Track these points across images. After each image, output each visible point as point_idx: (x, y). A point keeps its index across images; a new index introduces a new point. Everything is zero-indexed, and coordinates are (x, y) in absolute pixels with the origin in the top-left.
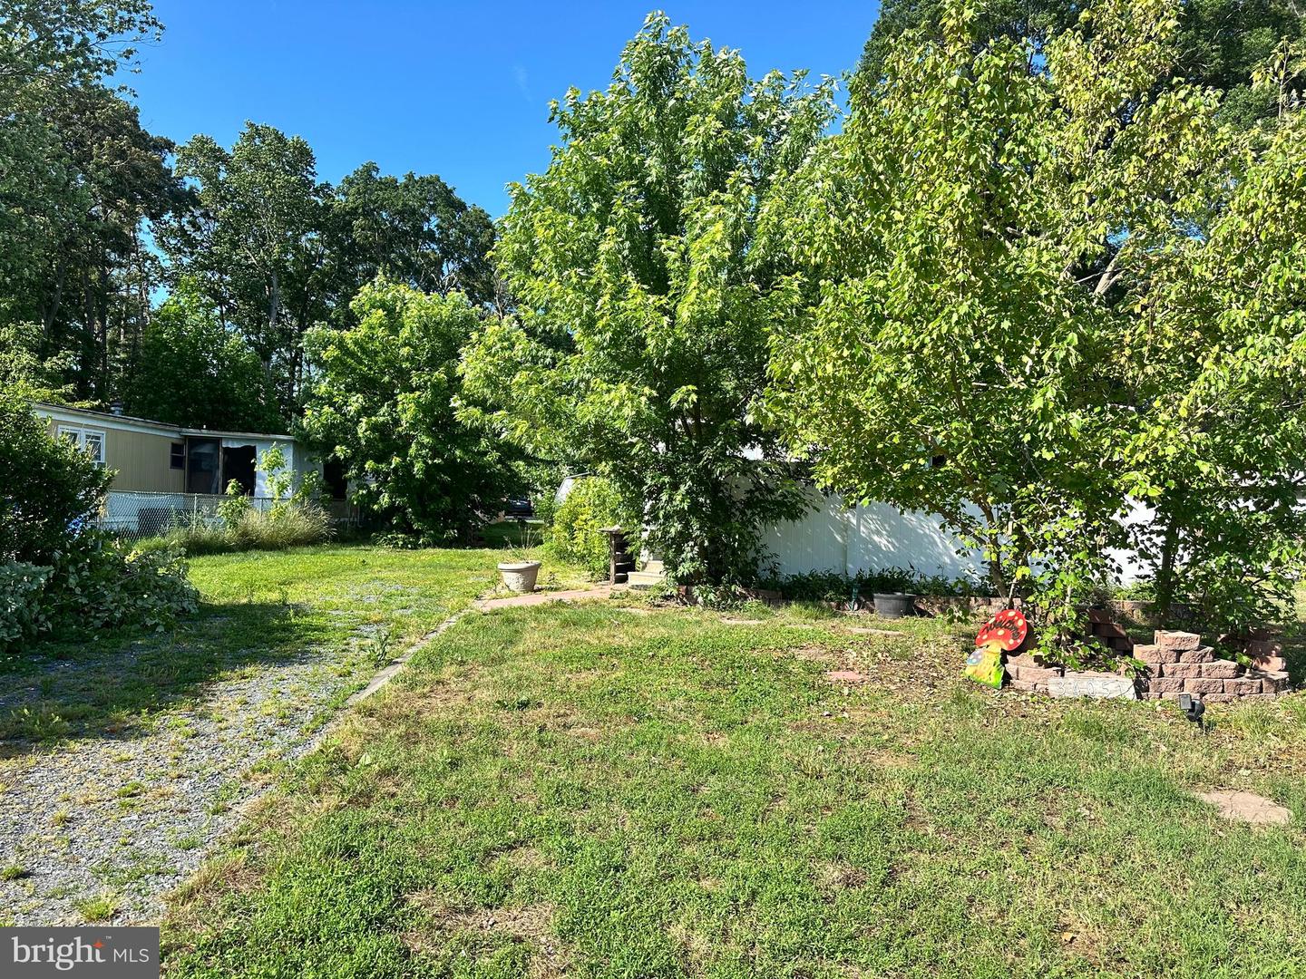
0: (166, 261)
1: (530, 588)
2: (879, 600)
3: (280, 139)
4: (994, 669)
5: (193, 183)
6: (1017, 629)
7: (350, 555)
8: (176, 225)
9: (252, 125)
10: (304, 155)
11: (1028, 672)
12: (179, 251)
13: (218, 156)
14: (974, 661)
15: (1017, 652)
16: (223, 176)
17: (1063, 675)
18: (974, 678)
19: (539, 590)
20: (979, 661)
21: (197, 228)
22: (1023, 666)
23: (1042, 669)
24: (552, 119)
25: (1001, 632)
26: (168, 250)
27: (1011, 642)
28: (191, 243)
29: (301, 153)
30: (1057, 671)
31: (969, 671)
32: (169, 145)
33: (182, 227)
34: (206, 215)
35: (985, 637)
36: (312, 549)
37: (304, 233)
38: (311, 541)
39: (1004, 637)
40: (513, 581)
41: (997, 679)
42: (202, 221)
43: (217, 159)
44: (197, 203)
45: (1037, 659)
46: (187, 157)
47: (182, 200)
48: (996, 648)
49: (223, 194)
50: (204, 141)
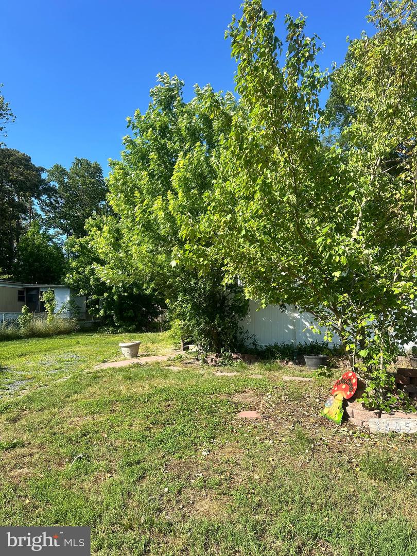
0: (44, 216)
1: (135, 355)
2: (307, 359)
3: (89, 164)
4: (338, 411)
5: (55, 184)
6: (352, 385)
8: (48, 201)
9: (77, 159)
10: (98, 170)
11: (358, 413)
12: (49, 211)
13: (63, 172)
14: (329, 404)
15: (352, 399)
16: (66, 180)
17: (380, 417)
18: (328, 415)
19: (139, 356)
20: (331, 404)
21: (58, 203)
22: (356, 408)
23: (367, 412)
24: (128, 126)
25: (344, 386)
26: (45, 212)
27: (348, 393)
28: (55, 208)
29: (97, 170)
30: (376, 413)
31: (325, 411)
32: (43, 170)
33: (51, 202)
34: (60, 197)
35: (336, 389)
36: (65, 336)
37: (99, 201)
39: (345, 390)
40: (126, 352)
41: (339, 418)
42: (59, 199)
43: (63, 174)
44: (56, 192)
45: (364, 405)
46: (52, 174)
47: (50, 191)
48: (341, 396)
49: (66, 187)
50: (58, 167)
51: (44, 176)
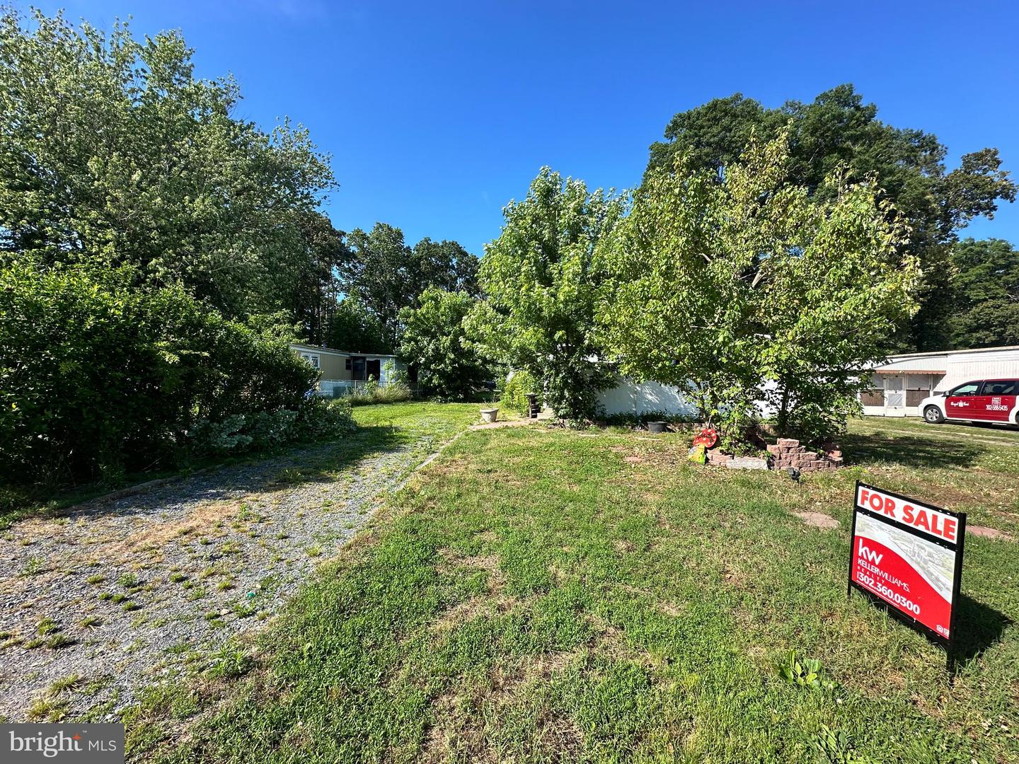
0: (343, 282)
1: (494, 420)
2: (650, 424)
3: (390, 229)
4: (701, 456)
5: (353, 249)
6: (712, 438)
7: (419, 406)
8: (347, 267)
9: (378, 223)
11: (717, 457)
12: (349, 277)
13: (364, 237)
14: (692, 452)
15: (711, 448)
16: (366, 245)
17: (733, 459)
18: (692, 459)
19: (498, 421)
20: (694, 452)
21: (356, 268)
22: (715, 454)
23: (724, 456)
25: (705, 439)
26: (344, 277)
27: (709, 443)
28: (354, 274)
29: (398, 234)
30: (731, 457)
31: (690, 457)
32: (344, 234)
33: (350, 268)
34: (359, 262)
35: (698, 441)
36: (403, 403)
37: (399, 268)
38: (403, 400)
39: (706, 441)
40: (487, 417)
41: (703, 460)
42: (358, 265)
43: (364, 238)
44: (355, 257)
45: (721, 451)
46: (352, 238)
47: (349, 256)
48: (702, 446)
49: (366, 253)
50: (358, 231)
51: (345, 240)
